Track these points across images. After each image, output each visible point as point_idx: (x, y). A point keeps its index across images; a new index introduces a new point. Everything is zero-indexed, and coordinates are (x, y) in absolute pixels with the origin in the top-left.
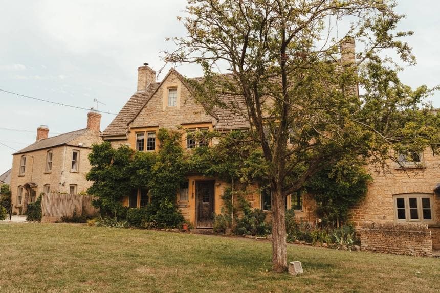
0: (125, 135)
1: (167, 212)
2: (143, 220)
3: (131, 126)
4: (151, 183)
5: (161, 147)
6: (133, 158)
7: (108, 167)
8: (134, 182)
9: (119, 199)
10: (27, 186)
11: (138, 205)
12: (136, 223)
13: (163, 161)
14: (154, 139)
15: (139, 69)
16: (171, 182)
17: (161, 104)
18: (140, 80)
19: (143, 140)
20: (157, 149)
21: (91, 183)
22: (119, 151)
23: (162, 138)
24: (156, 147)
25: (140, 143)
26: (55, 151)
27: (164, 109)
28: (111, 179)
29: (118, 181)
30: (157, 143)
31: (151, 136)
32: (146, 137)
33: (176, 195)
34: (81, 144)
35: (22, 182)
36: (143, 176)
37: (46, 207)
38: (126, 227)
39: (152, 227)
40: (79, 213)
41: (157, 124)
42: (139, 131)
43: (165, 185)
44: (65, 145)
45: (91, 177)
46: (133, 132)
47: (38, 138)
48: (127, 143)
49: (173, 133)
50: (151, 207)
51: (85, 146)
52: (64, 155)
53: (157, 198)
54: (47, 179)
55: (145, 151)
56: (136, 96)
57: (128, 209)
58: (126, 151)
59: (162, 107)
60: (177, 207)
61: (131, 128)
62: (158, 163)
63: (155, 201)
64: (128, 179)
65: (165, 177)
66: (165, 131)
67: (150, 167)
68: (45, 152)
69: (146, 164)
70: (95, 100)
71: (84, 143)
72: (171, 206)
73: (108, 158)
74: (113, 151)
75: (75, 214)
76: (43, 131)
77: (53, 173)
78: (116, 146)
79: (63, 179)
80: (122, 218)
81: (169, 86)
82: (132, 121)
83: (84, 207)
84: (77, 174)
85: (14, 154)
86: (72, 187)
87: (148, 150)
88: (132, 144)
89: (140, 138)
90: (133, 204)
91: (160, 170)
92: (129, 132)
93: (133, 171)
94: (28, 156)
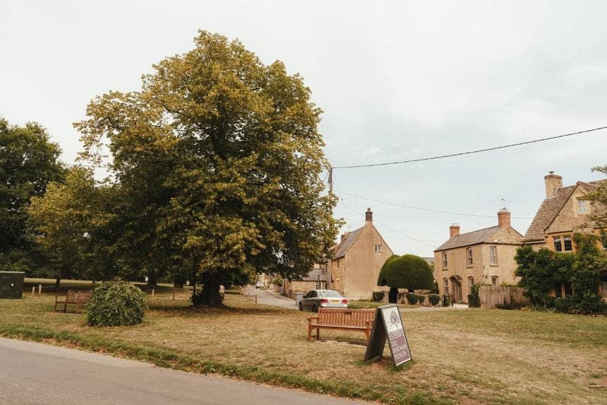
0: (543, 240)
1: (590, 301)
2: (570, 308)
3: (547, 232)
4: (572, 279)
5: (577, 248)
6: (553, 257)
7: (533, 266)
8: (557, 277)
9: (546, 291)
10: (453, 279)
11: (564, 296)
12: (564, 309)
13: (581, 260)
14: (570, 242)
15: (546, 178)
16: (591, 277)
17: (572, 212)
18: (547, 188)
19: (560, 242)
20: (574, 250)
21: (519, 279)
22: (540, 253)
23: (577, 241)
24: (573, 248)
25: (558, 246)
26: (473, 249)
27: (576, 216)
28: (537, 276)
29: (544, 277)
30: (573, 244)
31: (567, 239)
32: (562, 240)
33: (597, 287)
34: (496, 241)
35: (448, 275)
36: (565, 273)
37: (483, 297)
38: (556, 312)
39: (579, 313)
40: (509, 301)
41: (571, 229)
42: (556, 235)
43: (586, 279)
44: (482, 243)
45: (518, 273)
46: (550, 236)
47: (452, 236)
48: (546, 246)
49: (587, 236)
50: (576, 297)
51: (500, 242)
52: (483, 252)
53: (580, 290)
54: (470, 273)
55: (563, 251)
56: (547, 202)
57: (555, 298)
58: (546, 252)
59: (573, 215)
60: (601, 297)
61: (548, 234)
62: (577, 262)
63: (578, 292)
64: (551, 275)
65: (585, 274)
66: (580, 235)
67: (570, 266)
68: (464, 250)
69: (567, 262)
70: (502, 199)
71: (499, 240)
72: (594, 296)
73: (532, 259)
74: (535, 253)
75: (505, 302)
76: (454, 229)
77: (475, 267)
78: (536, 249)
79: (485, 272)
80: (551, 306)
81: (578, 196)
82: (548, 228)
83: (511, 297)
84: (496, 268)
85: (435, 252)
86: (494, 279)
87: (566, 250)
88: (550, 246)
89: (557, 240)
90: (559, 295)
91: (579, 268)
92: (546, 237)
93: (555, 269)
94: (448, 253)
